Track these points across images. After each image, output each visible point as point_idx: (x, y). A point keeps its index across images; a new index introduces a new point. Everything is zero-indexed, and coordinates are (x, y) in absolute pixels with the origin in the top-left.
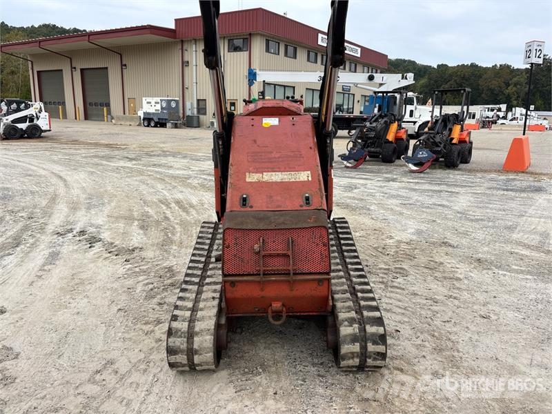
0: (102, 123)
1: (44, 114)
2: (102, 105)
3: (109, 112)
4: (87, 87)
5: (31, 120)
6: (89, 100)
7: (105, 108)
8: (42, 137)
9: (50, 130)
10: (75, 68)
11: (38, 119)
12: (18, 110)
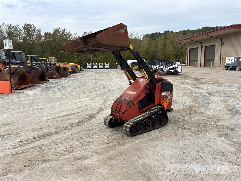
0: (210, 68)
1: (180, 66)
2: (211, 61)
3: (213, 64)
4: (206, 53)
5: (175, 68)
6: (206, 59)
7: (212, 62)
8: (178, 75)
9: (181, 72)
10: (203, 46)
11: (178, 68)
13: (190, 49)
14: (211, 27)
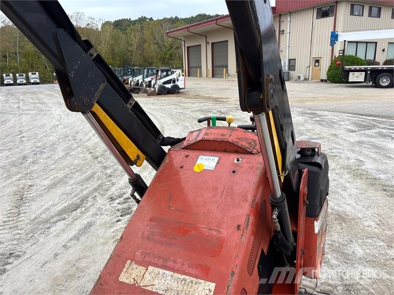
0: (222, 79)
1: (181, 78)
2: (223, 67)
3: (227, 72)
4: (215, 55)
5: (174, 82)
6: (216, 64)
7: (224, 69)
8: (180, 93)
9: (184, 88)
10: (208, 43)
11: (178, 81)
12: (167, 75)
13: (188, 47)
14: (209, 15)
